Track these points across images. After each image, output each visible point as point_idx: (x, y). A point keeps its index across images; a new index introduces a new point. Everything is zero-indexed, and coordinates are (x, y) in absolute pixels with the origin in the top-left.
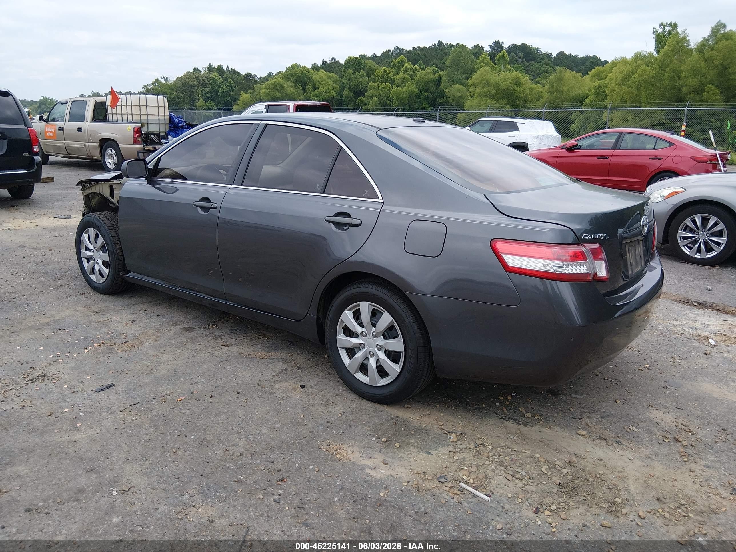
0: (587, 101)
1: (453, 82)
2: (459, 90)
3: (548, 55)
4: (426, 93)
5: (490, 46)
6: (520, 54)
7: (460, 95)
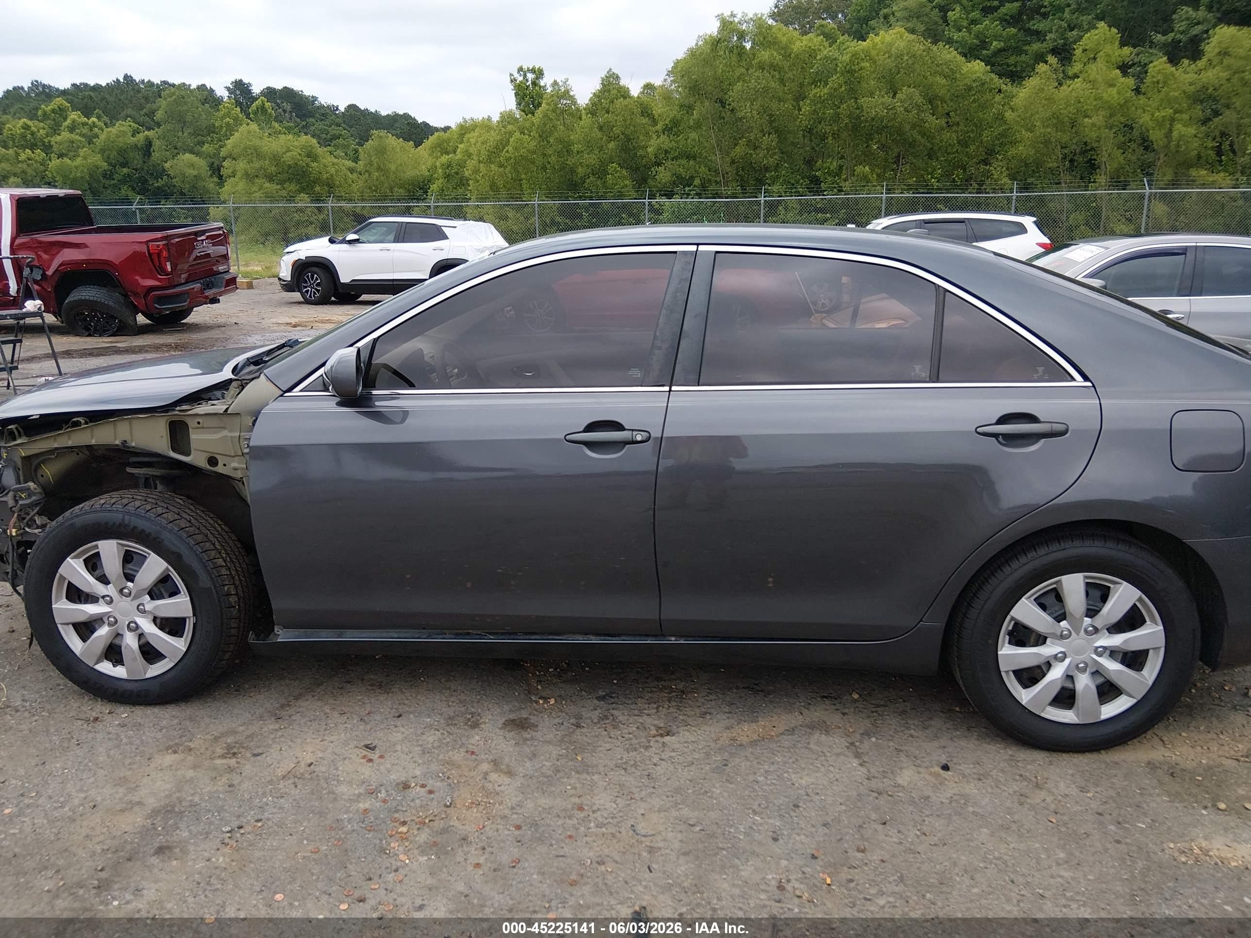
0: (434, 187)
1: (176, 150)
2: (192, 165)
3: (334, 109)
4: (125, 170)
5: (228, 89)
6: (285, 104)
7: (195, 173)
